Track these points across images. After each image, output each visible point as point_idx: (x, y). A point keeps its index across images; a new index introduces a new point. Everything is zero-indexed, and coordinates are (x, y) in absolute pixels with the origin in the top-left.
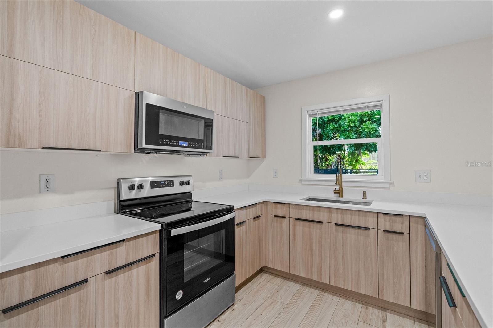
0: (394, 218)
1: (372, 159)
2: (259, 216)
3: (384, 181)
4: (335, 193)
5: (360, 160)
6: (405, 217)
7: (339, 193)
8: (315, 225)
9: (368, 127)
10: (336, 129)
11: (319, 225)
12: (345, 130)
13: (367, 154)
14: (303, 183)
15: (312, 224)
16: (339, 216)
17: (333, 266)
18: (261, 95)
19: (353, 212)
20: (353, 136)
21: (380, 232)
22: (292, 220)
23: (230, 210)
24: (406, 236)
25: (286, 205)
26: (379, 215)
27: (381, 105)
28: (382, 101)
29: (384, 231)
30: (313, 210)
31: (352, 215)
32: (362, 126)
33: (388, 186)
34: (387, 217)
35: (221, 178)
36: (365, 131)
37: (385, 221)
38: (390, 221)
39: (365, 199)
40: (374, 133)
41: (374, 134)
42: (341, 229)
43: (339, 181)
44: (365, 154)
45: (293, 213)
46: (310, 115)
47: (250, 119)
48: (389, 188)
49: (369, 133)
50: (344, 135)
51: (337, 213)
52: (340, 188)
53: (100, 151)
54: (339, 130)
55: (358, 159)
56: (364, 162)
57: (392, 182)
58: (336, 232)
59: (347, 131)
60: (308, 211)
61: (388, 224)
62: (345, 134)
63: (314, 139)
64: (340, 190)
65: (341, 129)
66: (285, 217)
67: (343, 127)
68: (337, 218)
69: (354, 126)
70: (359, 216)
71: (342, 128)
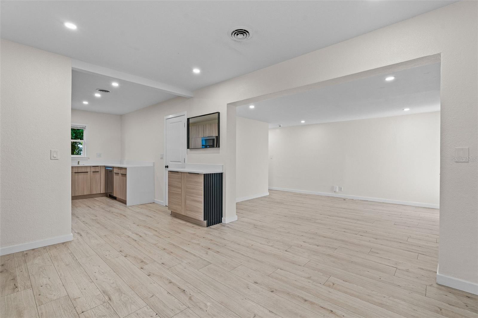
0: (96, 167)
6: (99, 167)
24: (100, 172)
29: (93, 172)
37: (93, 169)
42: (77, 174)
51: (75, 168)
61: (94, 169)
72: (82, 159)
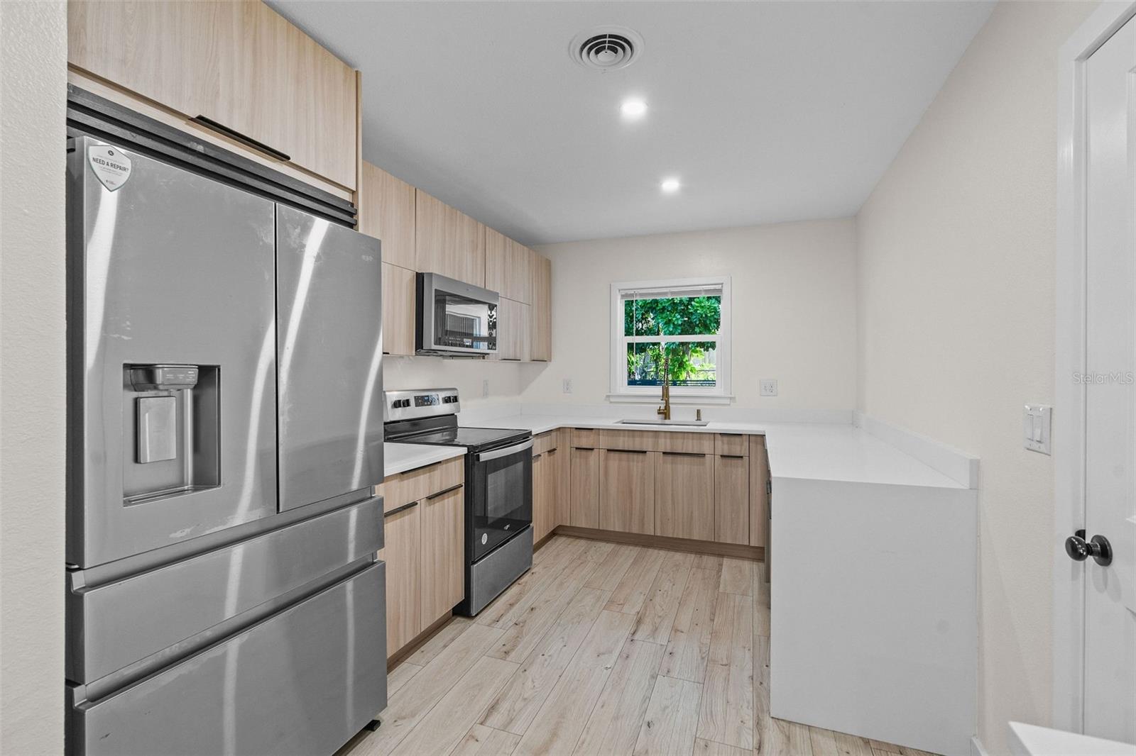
0: (733, 439)
1: (707, 362)
2: (555, 450)
3: (723, 395)
4: (659, 413)
5: (687, 363)
6: (744, 437)
7: (665, 414)
8: (635, 456)
9: (703, 305)
10: (648, 306)
11: (641, 456)
12: (664, 308)
13: (701, 351)
14: (612, 400)
15: (631, 455)
16: (668, 441)
17: (660, 510)
18: (547, 259)
19: (686, 435)
20: (677, 319)
21: (717, 457)
22: (603, 453)
23: (526, 436)
24: (746, 459)
25: (594, 431)
26: (716, 436)
27: (720, 291)
28: (722, 284)
29: (722, 456)
30: (633, 436)
31: (684, 439)
32: (693, 303)
33: (727, 401)
34: (726, 439)
35: (485, 395)
36: (698, 312)
37: (723, 443)
38: (730, 443)
39: (700, 420)
40: (713, 316)
41: (712, 319)
42: (669, 458)
43: (666, 395)
44: (697, 352)
45: (604, 442)
46: (623, 296)
47: (533, 300)
48: (729, 405)
49: (704, 316)
50: (662, 318)
51: (665, 438)
52: (666, 407)
53: (388, 353)
54: (655, 308)
55: (684, 360)
56: (694, 366)
57: (733, 396)
58: (664, 463)
59: (668, 311)
60: (626, 439)
61: (726, 447)
62: (664, 315)
63: (628, 332)
64: (666, 409)
65: (657, 306)
66: (592, 449)
67: (661, 304)
68: (665, 445)
69: (680, 303)
70: (693, 439)
71: (659, 305)
72: (706, 401)
